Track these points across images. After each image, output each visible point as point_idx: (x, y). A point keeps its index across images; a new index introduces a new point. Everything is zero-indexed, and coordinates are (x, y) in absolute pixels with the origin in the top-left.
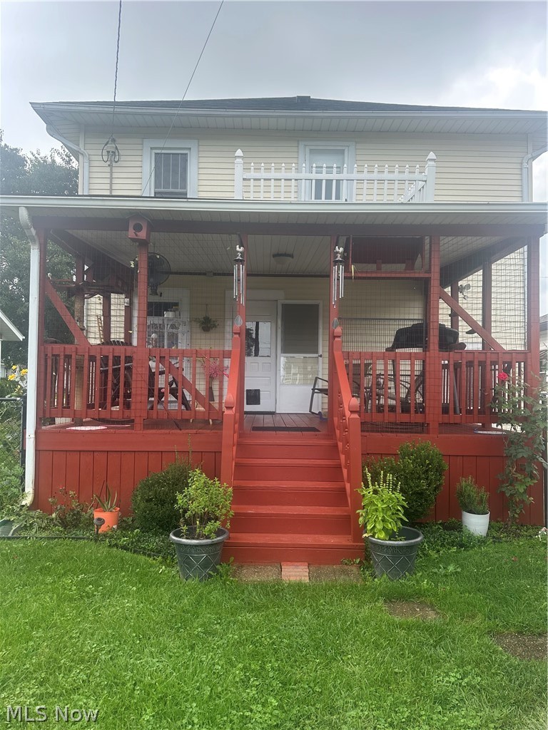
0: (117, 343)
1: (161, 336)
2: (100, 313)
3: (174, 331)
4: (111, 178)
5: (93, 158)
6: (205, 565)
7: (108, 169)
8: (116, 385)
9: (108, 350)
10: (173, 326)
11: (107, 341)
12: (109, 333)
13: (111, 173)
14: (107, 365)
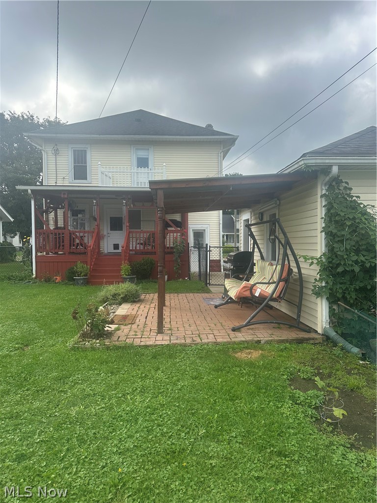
0: (60, 228)
1: (77, 223)
2: (54, 216)
3: (83, 222)
4: (56, 160)
5: (48, 152)
6: (82, 283)
7: (55, 157)
8: (59, 243)
9: (56, 231)
10: (82, 220)
11: (57, 228)
12: (57, 225)
13: (56, 158)
14: (56, 235)
